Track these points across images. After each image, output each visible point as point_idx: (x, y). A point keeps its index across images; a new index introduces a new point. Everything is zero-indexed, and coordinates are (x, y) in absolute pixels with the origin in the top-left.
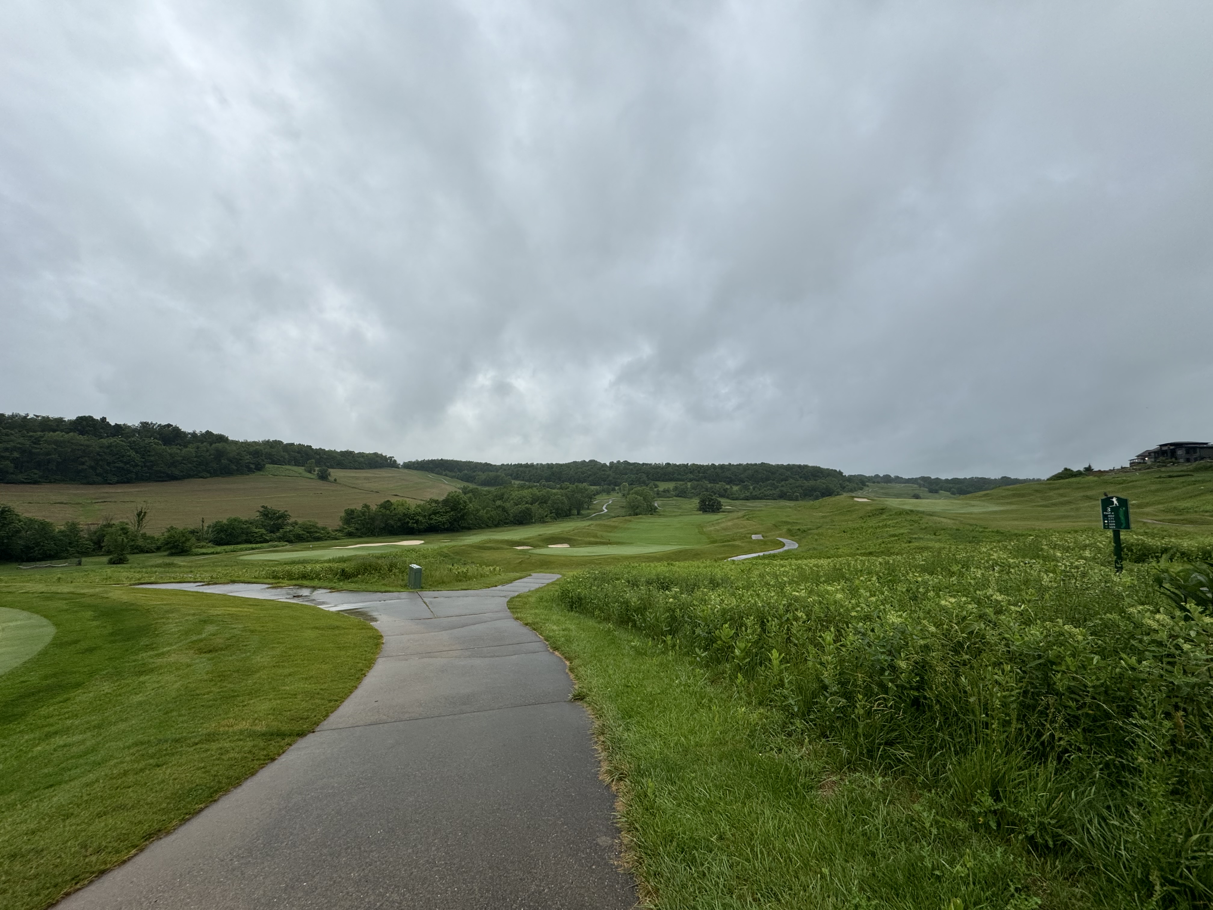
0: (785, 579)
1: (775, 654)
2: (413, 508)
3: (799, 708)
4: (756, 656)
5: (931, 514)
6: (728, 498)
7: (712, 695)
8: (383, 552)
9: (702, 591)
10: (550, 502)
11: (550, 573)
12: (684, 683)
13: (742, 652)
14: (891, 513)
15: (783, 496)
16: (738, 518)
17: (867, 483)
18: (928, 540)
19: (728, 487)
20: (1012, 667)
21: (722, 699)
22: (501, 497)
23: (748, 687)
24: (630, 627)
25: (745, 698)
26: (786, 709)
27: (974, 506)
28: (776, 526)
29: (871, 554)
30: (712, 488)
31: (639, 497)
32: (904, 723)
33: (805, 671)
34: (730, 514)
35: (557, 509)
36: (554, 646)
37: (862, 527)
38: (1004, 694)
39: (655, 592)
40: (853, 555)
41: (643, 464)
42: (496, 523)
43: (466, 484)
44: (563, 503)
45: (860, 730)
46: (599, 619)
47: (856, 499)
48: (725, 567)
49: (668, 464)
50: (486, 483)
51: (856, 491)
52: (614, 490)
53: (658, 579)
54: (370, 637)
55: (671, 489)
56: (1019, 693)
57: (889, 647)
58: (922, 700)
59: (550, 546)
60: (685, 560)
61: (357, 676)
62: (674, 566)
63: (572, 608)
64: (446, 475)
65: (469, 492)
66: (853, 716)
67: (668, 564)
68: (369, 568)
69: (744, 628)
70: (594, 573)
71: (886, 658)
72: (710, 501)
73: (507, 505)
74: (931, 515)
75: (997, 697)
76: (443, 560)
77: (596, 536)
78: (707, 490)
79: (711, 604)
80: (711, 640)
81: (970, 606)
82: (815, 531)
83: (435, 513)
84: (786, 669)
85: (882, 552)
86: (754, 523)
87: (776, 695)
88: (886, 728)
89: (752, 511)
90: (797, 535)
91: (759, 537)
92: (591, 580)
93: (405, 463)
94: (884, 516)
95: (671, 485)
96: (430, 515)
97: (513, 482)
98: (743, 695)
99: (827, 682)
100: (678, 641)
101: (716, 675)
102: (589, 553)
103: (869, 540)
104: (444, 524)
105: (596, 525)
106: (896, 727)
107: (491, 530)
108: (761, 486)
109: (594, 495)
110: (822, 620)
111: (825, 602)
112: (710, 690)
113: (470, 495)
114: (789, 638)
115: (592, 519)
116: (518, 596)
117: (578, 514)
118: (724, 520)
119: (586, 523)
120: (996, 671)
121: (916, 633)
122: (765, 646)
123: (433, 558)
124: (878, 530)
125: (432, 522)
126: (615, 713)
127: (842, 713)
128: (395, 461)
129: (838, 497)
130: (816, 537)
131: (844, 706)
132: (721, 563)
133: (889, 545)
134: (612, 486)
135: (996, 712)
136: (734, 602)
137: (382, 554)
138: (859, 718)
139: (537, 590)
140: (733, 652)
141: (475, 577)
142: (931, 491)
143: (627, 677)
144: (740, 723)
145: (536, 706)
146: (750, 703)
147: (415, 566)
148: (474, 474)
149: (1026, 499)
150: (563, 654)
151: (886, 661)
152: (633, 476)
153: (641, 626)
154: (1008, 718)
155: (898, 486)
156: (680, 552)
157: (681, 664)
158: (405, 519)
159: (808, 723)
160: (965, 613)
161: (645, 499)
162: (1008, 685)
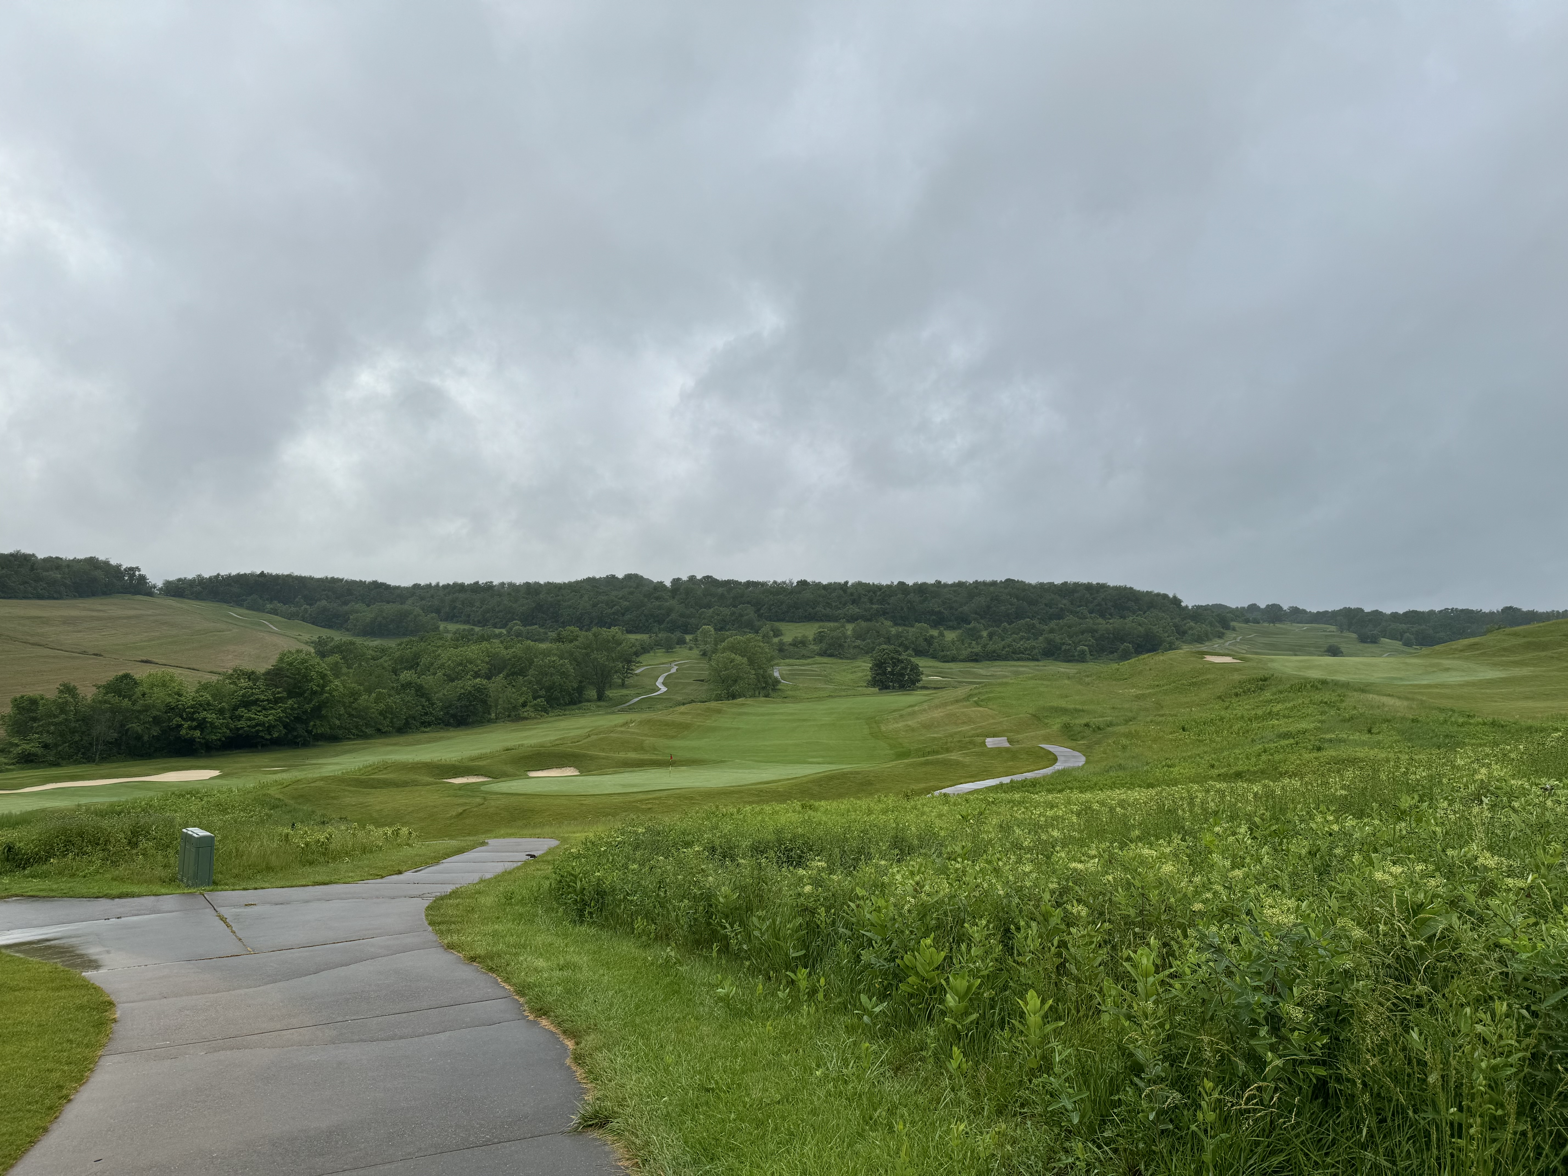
0: (1055, 833)
1: (1033, 1000)
2: (190, 692)
3: (1082, 1117)
4: (993, 1007)
5: (1364, 688)
6: (934, 657)
7: (896, 1098)
8: (115, 799)
9: (877, 866)
10: (531, 672)
11: (531, 836)
12: (834, 1075)
13: (961, 998)
14: (1280, 687)
15: (1052, 652)
16: (957, 701)
17: (1233, 624)
18: (1356, 743)
19: (935, 633)
20: (1509, 1006)
21: (917, 1106)
22: (413, 663)
23: (974, 1077)
24: (714, 954)
25: (969, 1102)
26: (1054, 1119)
27: (1447, 670)
28: (1039, 719)
29: (1239, 775)
30: (898, 636)
31: (738, 658)
32: (1297, 1136)
33: (1095, 1035)
34: (940, 693)
35: (549, 689)
36: (538, 1006)
37: (1222, 719)
38: (1493, 1062)
39: (771, 871)
40: (1200, 779)
41: (749, 584)
42: (398, 723)
43: (325, 633)
44: (564, 674)
45: (1207, 1157)
46: (644, 938)
47: (1209, 658)
48: (926, 809)
49: (803, 584)
50: (373, 630)
51: (1209, 640)
52: (681, 642)
53: (780, 841)
54: (80, 1008)
55: (811, 638)
56: (1523, 1059)
57: (1268, 977)
58: (1332, 1085)
59: (533, 774)
60: (840, 796)
61: (47, 1102)
62: (816, 810)
63: (581, 916)
64: (275, 612)
65: (332, 652)
66: (1193, 1127)
67: (803, 807)
68: (77, 840)
69: (963, 947)
70: (636, 833)
71: (1263, 1000)
72: (895, 665)
73: (428, 680)
74: (1363, 691)
75: (1481, 1070)
76: (269, 816)
77: (640, 748)
78: (888, 640)
79: (894, 895)
80: (895, 976)
81: (1433, 882)
82: (1122, 729)
83: (247, 703)
84: (1057, 1032)
85: (1263, 772)
86: (990, 712)
87: (1033, 1092)
88: (1260, 1150)
89: (986, 685)
90: (1083, 738)
91: (1001, 742)
92: (628, 849)
93: (168, 584)
94: (1267, 695)
95: (809, 631)
96: (235, 708)
97: (442, 626)
98: (963, 1095)
99: (1140, 1055)
100: (822, 981)
101: (905, 1054)
102: (624, 786)
103: (1235, 746)
104: (270, 728)
105: (641, 722)
106: (1281, 1145)
107: (387, 740)
108: (1005, 630)
109: (637, 654)
110: (1134, 924)
111: (1137, 883)
112: (892, 1087)
113: (337, 657)
114: (1063, 965)
115: (630, 709)
116: (454, 894)
117: (600, 698)
118: (925, 706)
119: (615, 719)
120: (1481, 1015)
121: (1324, 943)
122: (1011, 984)
123: (244, 810)
124: (1255, 725)
125: (242, 724)
126: (678, 1152)
127: (1171, 1121)
128: (143, 578)
129: (1171, 654)
130: (1124, 741)
131: (1176, 1107)
132: (920, 801)
133: (1277, 757)
134: (678, 634)
135: (1478, 1100)
136: (945, 888)
137: (112, 805)
138: (1206, 1131)
139: (499, 879)
140: (942, 1001)
141: (347, 854)
142: (1364, 639)
143: (707, 1069)
144: (955, 1157)
145: (494, 1147)
146: (977, 1112)
147: (197, 832)
148: (346, 608)
149: (1549, 653)
150: (560, 1024)
151: (1262, 1005)
152: (726, 611)
153: (740, 950)
154: (1500, 1112)
155: (1297, 628)
156: (830, 778)
157: (829, 1033)
158: (170, 720)
159: (1099, 1147)
160: (1421, 896)
161: (751, 662)
162: (1502, 1043)
